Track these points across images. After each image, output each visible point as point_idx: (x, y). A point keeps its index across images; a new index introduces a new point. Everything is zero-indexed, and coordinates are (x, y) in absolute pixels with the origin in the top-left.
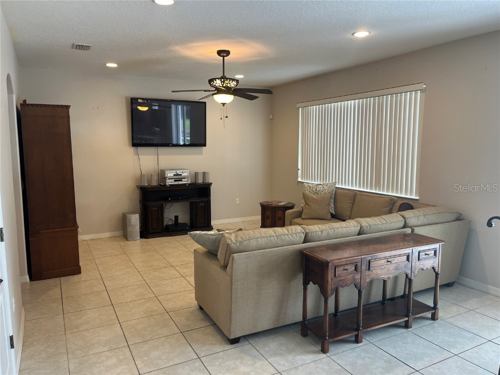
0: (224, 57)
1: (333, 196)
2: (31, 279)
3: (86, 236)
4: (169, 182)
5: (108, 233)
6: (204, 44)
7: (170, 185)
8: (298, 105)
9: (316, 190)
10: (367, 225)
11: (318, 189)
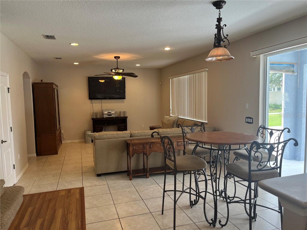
0: (117, 59)
1: (176, 122)
2: (37, 155)
3: (67, 141)
4: (105, 116)
5: (78, 140)
6: (105, 55)
7: (106, 118)
8: (169, 78)
9: (169, 119)
10: (162, 131)
11: (170, 119)
